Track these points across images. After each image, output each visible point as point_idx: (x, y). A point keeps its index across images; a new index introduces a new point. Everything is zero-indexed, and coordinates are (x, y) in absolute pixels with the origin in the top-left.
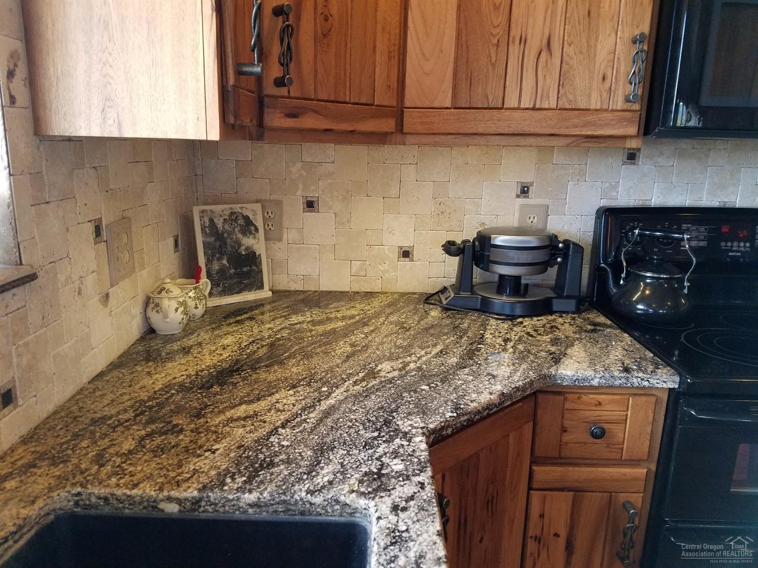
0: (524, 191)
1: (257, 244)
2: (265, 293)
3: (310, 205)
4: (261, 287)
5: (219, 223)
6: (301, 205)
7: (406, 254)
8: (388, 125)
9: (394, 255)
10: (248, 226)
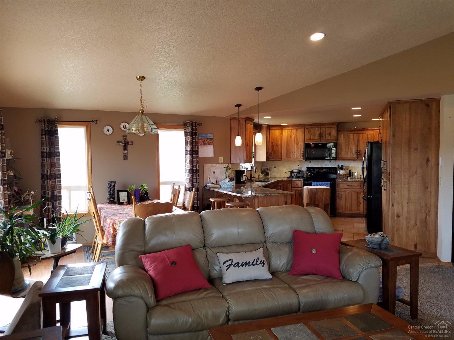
0: (299, 166)
1: (269, 171)
2: (269, 177)
3: (275, 167)
4: (269, 176)
5: (265, 169)
6: (274, 167)
7: (286, 173)
8: (281, 159)
9: (284, 173)
10: (268, 170)
